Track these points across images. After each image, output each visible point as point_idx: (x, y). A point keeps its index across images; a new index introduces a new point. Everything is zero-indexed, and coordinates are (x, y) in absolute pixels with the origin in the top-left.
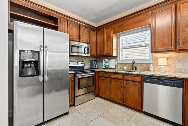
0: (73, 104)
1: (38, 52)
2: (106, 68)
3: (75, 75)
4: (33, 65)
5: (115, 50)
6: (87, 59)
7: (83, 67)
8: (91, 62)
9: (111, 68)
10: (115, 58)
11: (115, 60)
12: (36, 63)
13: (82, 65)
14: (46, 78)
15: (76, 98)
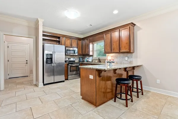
0: (67, 79)
1: (52, 54)
2: (87, 62)
3: (68, 65)
4: (50, 59)
5: (91, 51)
6: (77, 57)
7: (74, 61)
8: (79, 58)
9: (89, 62)
10: (92, 56)
11: (92, 57)
12: (51, 59)
13: (74, 60)
14: (55, 65)
15: (69, 76)
